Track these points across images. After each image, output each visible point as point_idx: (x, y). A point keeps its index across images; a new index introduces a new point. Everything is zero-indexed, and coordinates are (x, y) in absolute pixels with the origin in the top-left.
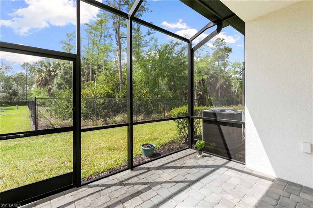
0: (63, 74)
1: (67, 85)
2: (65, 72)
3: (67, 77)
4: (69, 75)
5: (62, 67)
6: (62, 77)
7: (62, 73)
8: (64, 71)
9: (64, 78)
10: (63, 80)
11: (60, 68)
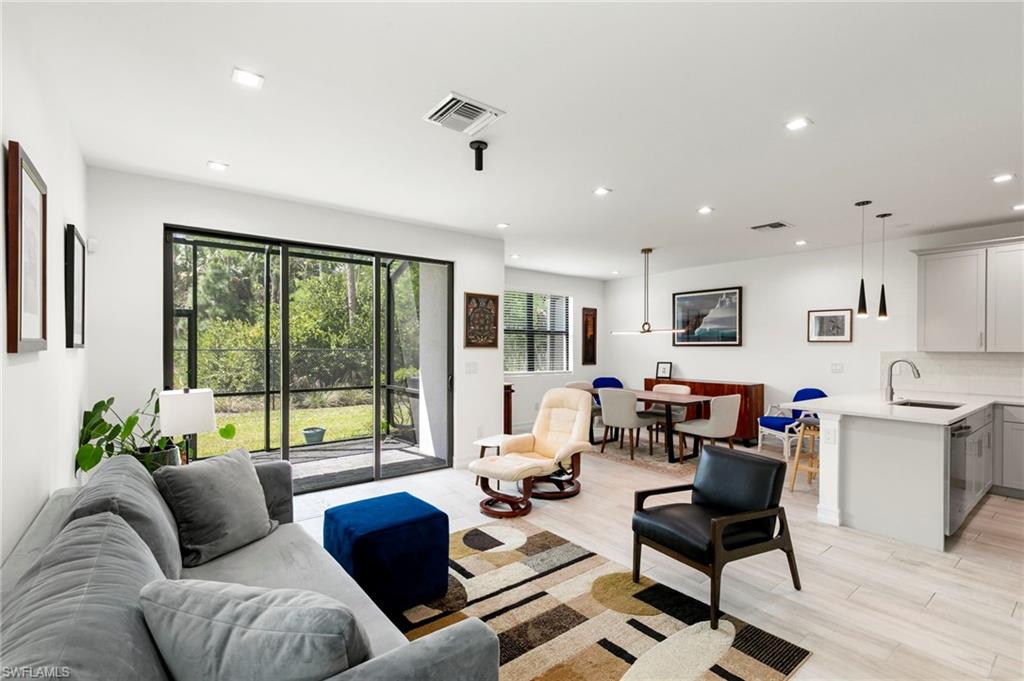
0: (211, 280)
1: (220, 308)
2: (216, 274)
3: (221, 286)
4: (227, 282)
5: (208, 256)
6: (208, 287)
7: (208, 277)
8: (215, 271)
9: (215, 289)
10: (210, 295)
11: (202, 259)
